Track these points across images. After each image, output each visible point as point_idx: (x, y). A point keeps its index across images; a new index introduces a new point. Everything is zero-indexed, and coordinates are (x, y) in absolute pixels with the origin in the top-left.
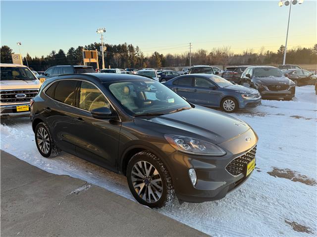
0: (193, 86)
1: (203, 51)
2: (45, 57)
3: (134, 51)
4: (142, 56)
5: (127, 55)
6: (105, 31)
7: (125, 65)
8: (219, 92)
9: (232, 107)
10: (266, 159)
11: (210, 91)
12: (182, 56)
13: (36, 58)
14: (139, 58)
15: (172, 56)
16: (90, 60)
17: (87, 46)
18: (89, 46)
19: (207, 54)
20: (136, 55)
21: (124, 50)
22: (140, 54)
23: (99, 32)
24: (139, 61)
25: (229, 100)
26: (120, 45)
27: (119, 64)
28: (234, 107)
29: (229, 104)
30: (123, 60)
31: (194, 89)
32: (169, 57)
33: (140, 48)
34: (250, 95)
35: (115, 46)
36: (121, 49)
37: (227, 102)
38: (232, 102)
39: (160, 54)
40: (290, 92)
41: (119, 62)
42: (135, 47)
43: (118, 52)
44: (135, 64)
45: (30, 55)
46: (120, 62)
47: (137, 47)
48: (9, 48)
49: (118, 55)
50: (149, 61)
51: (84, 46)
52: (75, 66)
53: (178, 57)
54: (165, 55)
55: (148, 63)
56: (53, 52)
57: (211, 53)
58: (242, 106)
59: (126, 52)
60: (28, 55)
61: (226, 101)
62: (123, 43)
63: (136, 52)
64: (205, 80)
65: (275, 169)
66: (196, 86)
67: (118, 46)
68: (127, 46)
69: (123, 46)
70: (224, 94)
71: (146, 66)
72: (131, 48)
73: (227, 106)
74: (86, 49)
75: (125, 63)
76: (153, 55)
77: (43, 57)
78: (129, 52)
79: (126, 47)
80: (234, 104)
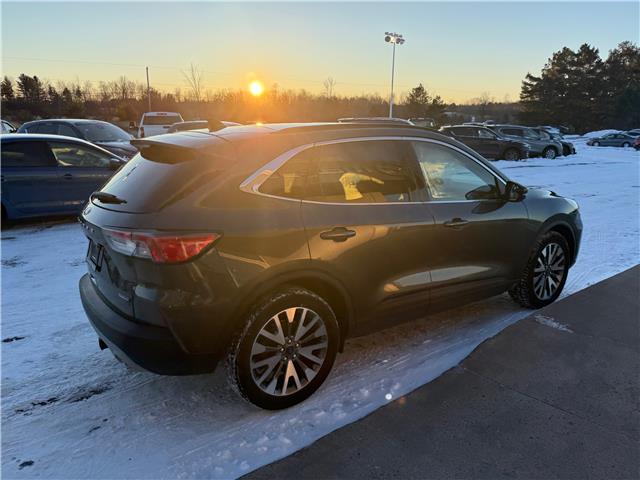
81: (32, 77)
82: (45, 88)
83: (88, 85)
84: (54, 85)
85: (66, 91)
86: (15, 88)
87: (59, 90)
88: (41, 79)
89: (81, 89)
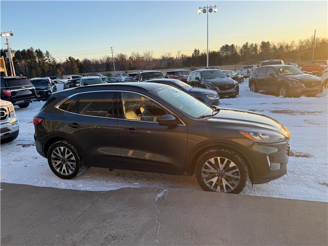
1: (123, 55)
3: (44, 57)
4: (54, 62)
5: (35, 62)
6: (12, 35)
7: (34, 72)
12: (101, 61)
14: (51, 64)
15: (89, 61)
19: (127, 58)
20: (47, 61)
21: (30, 56)
22: (51, 60)
23: (4, 35)
24: (51, 67)
26: (24, 50)
27: (26, 73)
30: (31, 67)
32: (86, 62)
33: (50, 53)
34: (212, 95)
36: (27, 54)
39: (76, 59)
40: (235, 91)
41: (25, 70)
42: (44, 52)
43: (23, 59)
44: (47, 72)
46: (27, 70)
49: (23, 62)
50: (63, 67)
53: (96, 62)
54: (81, 60)
55: (63, 69)
57: (130, 58)
59: (34, 57)
62: (29, 48)
63: (46, 58)
67: (22, 52)
68: (34, 51)
69: (29, 51)
71: (60, 73)
72: (39, 53)
75: (34, 70)
76: (67, 60)
78: (37, 57)
79: (32, 52)
81: (267, 42)
82: (271, 46)
83: (293, 42)
84: (276, 44)
85: (281, 47)
86: (258, 48)
87: (278, 47)
88: (270, 42)
89: (289, 45)
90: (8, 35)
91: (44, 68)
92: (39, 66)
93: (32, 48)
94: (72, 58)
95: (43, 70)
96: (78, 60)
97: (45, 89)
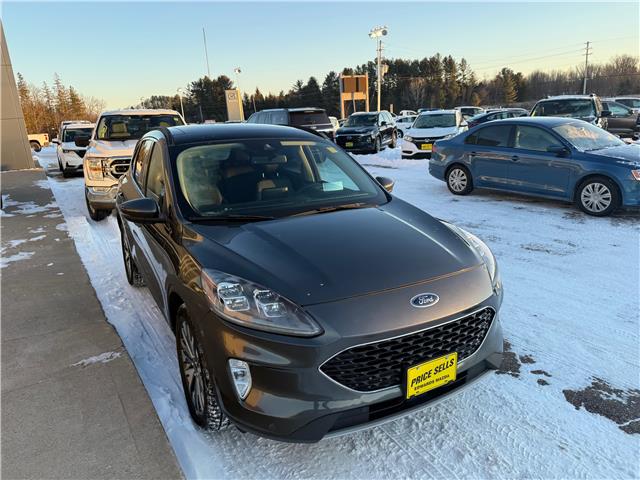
0: (511, 147)
2: (286, 93)
3: (456, 71)
4: (472, 80)
5: (440, 80)
6: (385, 33)
7: (433, 101)
8: (573, 161)
9: (605, 202)
10: (595, 350)
11: (552, 160)
12: (572, 75)
13: (270, 96)
14: (465, 85)
15: (543, 75)
16: (352, 96)
17: (360, 66)
18: (364, 66)
20: (460, 78)
21: (433, 70)
22: (468, 76)
23: (374, 35)
24: (464, 91)
25: (597, 185)
26: (426, 59)
27: (420, 101)
28: (608, 203)
29: (596, 196)
30: (430, 90)
31: (513, 154)
32: (538, 79)
33: (468, 63)
35: (416, 62)
36: (429, 67)
37: (591, 189)
38: (605, 188)
39: (515, 73)
41: (421, 96)
42: (458, 61)
43: (421, 75)
44: (454, 98)
45: (262, 92)
47: (463, 61)
48: (228, 80)
49: (421, 81)
50: (488, 89)
51: (354, 68)
52: (291, 110)
54: (526, 74)
55: (485, 94)
56: (299, 84)
58: (630, 200)
59: (439, 72)
60: (257, 91)
61: (590, 186)
62: (433, 55)
63: (460, 72)
64: (541, 132)
65: (599, 385)
66: (518, 146)
67: (422, 62)
68: (441, 60)
69: (432, 60)
70: (585, 168)
71: (479, 102)
72: (449, 63)
73: (591, 200)
74: (357, 74)
75: (433, 96)
76: (498, 77)
77: (281, 93)
78: (444, 73)
79: (437, 62)
80: (609, 195)
90: (380, 33)
91: (452, 91)
92: (444, 88)
93: (438, 54)
94: (508, 71)
95: (449, 96)
96: (519, 74)
97: (363, 133)
